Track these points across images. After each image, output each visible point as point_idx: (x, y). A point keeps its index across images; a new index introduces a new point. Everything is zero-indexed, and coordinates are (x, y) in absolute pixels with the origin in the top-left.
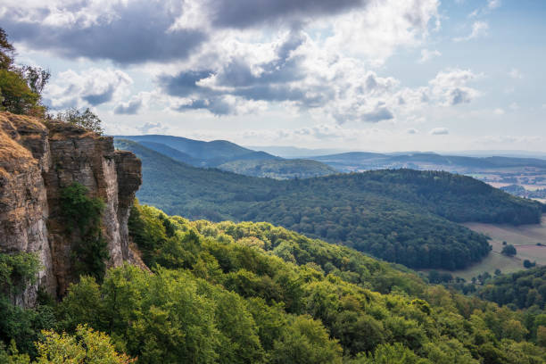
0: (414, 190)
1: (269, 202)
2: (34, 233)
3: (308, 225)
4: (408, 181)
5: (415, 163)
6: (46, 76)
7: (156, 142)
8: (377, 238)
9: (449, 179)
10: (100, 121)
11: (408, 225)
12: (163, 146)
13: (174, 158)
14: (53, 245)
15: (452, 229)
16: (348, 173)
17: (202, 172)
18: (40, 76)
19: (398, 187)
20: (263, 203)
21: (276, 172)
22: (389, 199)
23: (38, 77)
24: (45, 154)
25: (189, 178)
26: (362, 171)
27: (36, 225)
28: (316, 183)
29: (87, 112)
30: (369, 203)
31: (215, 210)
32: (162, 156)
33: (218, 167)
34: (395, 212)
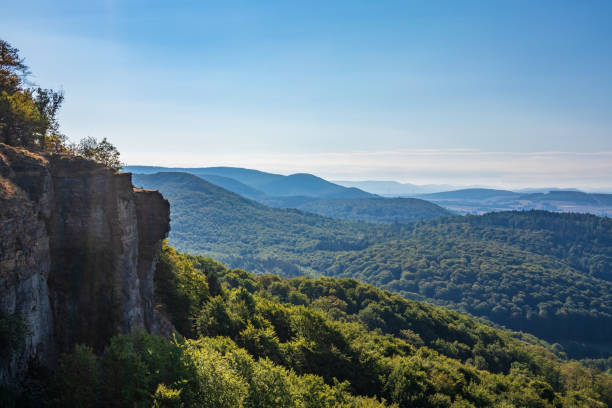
0: (547, 238)
1: (361, 252)
2: (26, 290)
3: (410, 281)
4: (542, 226)
5: (552, 203)
6: (58, 99)
7: (225, 176)
8: (498, 300)
9: (596, 224)
10: (118, 154)
11: (540, 283)
12: (231, 181)
13: (246, 196)
14: (55, 305)
15: (599, 288)
16: (464, 215)
17: (278, 213)
18: (51, 99)
19: (528, 235)
20: (354, 253)
21: (371, 215)
22: (516, 249)
23: (48, 101)
24: (45, 195)
25: (261, 221)
26: (482, 213)
27: (28, 280)
28: (422, 228)
29: (104, 142)
30: (489, 254)
31: (293, 262)
32: (229, 193)
33: (298, 208)
34: (524, 267)
